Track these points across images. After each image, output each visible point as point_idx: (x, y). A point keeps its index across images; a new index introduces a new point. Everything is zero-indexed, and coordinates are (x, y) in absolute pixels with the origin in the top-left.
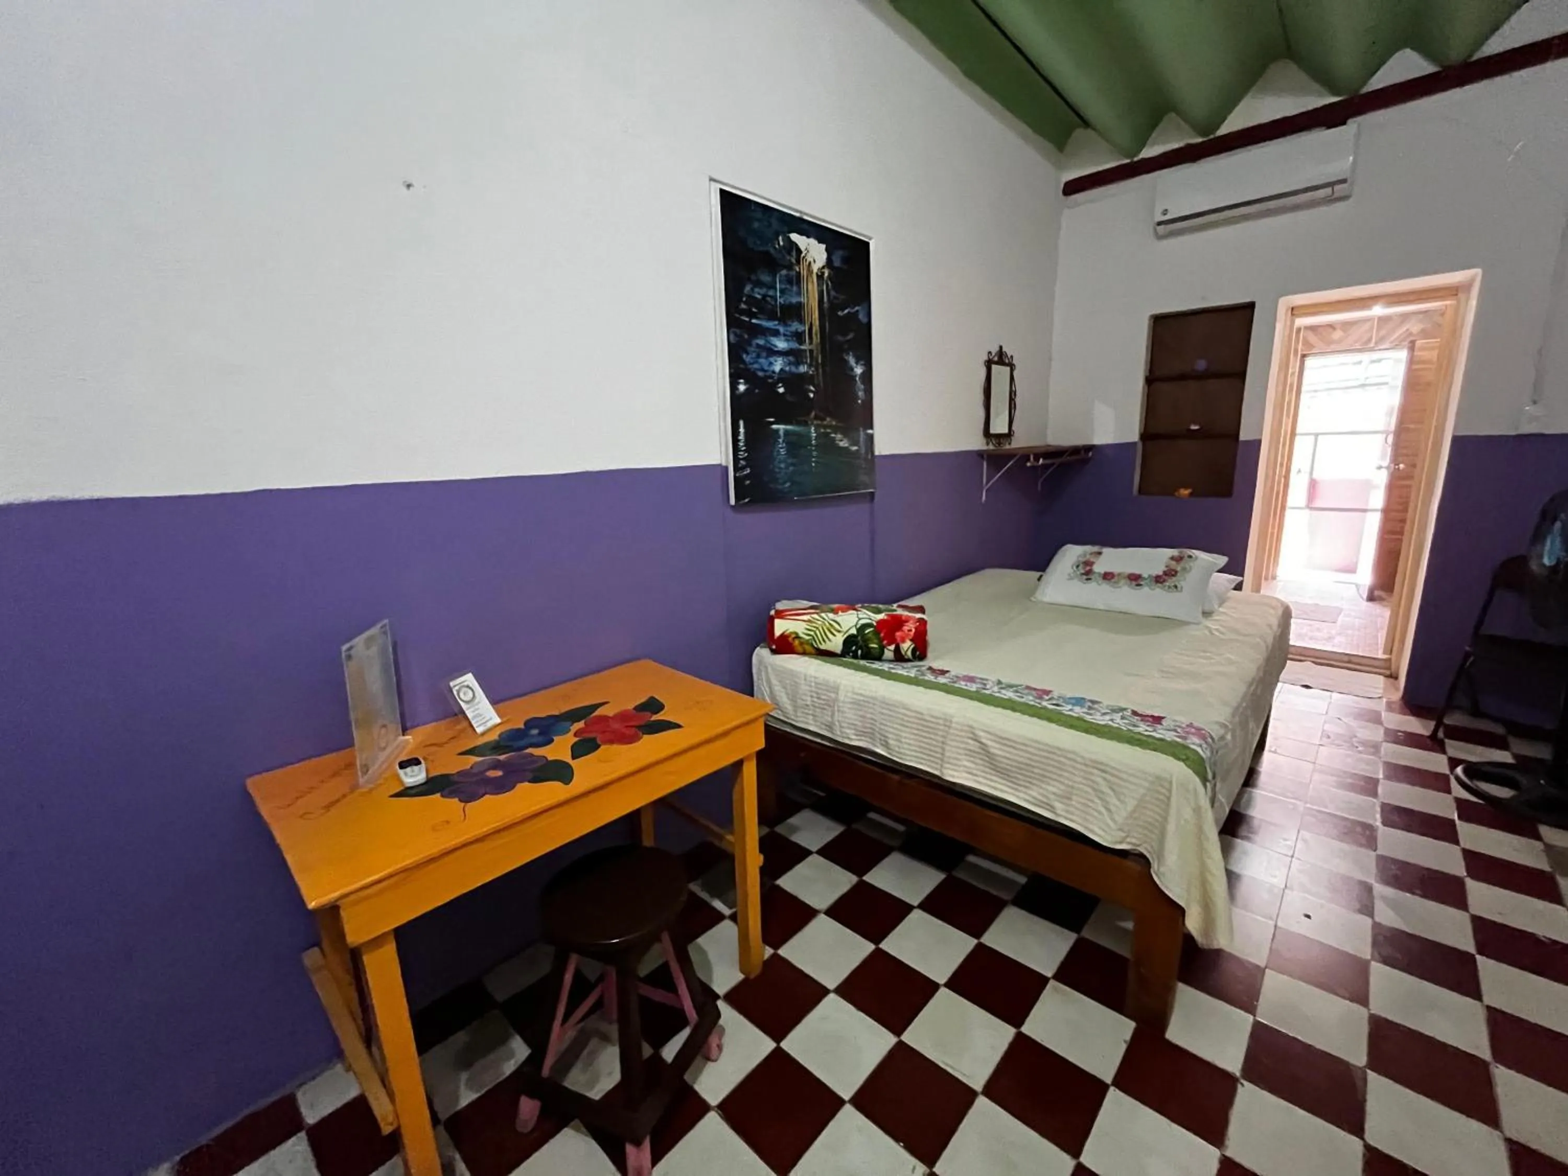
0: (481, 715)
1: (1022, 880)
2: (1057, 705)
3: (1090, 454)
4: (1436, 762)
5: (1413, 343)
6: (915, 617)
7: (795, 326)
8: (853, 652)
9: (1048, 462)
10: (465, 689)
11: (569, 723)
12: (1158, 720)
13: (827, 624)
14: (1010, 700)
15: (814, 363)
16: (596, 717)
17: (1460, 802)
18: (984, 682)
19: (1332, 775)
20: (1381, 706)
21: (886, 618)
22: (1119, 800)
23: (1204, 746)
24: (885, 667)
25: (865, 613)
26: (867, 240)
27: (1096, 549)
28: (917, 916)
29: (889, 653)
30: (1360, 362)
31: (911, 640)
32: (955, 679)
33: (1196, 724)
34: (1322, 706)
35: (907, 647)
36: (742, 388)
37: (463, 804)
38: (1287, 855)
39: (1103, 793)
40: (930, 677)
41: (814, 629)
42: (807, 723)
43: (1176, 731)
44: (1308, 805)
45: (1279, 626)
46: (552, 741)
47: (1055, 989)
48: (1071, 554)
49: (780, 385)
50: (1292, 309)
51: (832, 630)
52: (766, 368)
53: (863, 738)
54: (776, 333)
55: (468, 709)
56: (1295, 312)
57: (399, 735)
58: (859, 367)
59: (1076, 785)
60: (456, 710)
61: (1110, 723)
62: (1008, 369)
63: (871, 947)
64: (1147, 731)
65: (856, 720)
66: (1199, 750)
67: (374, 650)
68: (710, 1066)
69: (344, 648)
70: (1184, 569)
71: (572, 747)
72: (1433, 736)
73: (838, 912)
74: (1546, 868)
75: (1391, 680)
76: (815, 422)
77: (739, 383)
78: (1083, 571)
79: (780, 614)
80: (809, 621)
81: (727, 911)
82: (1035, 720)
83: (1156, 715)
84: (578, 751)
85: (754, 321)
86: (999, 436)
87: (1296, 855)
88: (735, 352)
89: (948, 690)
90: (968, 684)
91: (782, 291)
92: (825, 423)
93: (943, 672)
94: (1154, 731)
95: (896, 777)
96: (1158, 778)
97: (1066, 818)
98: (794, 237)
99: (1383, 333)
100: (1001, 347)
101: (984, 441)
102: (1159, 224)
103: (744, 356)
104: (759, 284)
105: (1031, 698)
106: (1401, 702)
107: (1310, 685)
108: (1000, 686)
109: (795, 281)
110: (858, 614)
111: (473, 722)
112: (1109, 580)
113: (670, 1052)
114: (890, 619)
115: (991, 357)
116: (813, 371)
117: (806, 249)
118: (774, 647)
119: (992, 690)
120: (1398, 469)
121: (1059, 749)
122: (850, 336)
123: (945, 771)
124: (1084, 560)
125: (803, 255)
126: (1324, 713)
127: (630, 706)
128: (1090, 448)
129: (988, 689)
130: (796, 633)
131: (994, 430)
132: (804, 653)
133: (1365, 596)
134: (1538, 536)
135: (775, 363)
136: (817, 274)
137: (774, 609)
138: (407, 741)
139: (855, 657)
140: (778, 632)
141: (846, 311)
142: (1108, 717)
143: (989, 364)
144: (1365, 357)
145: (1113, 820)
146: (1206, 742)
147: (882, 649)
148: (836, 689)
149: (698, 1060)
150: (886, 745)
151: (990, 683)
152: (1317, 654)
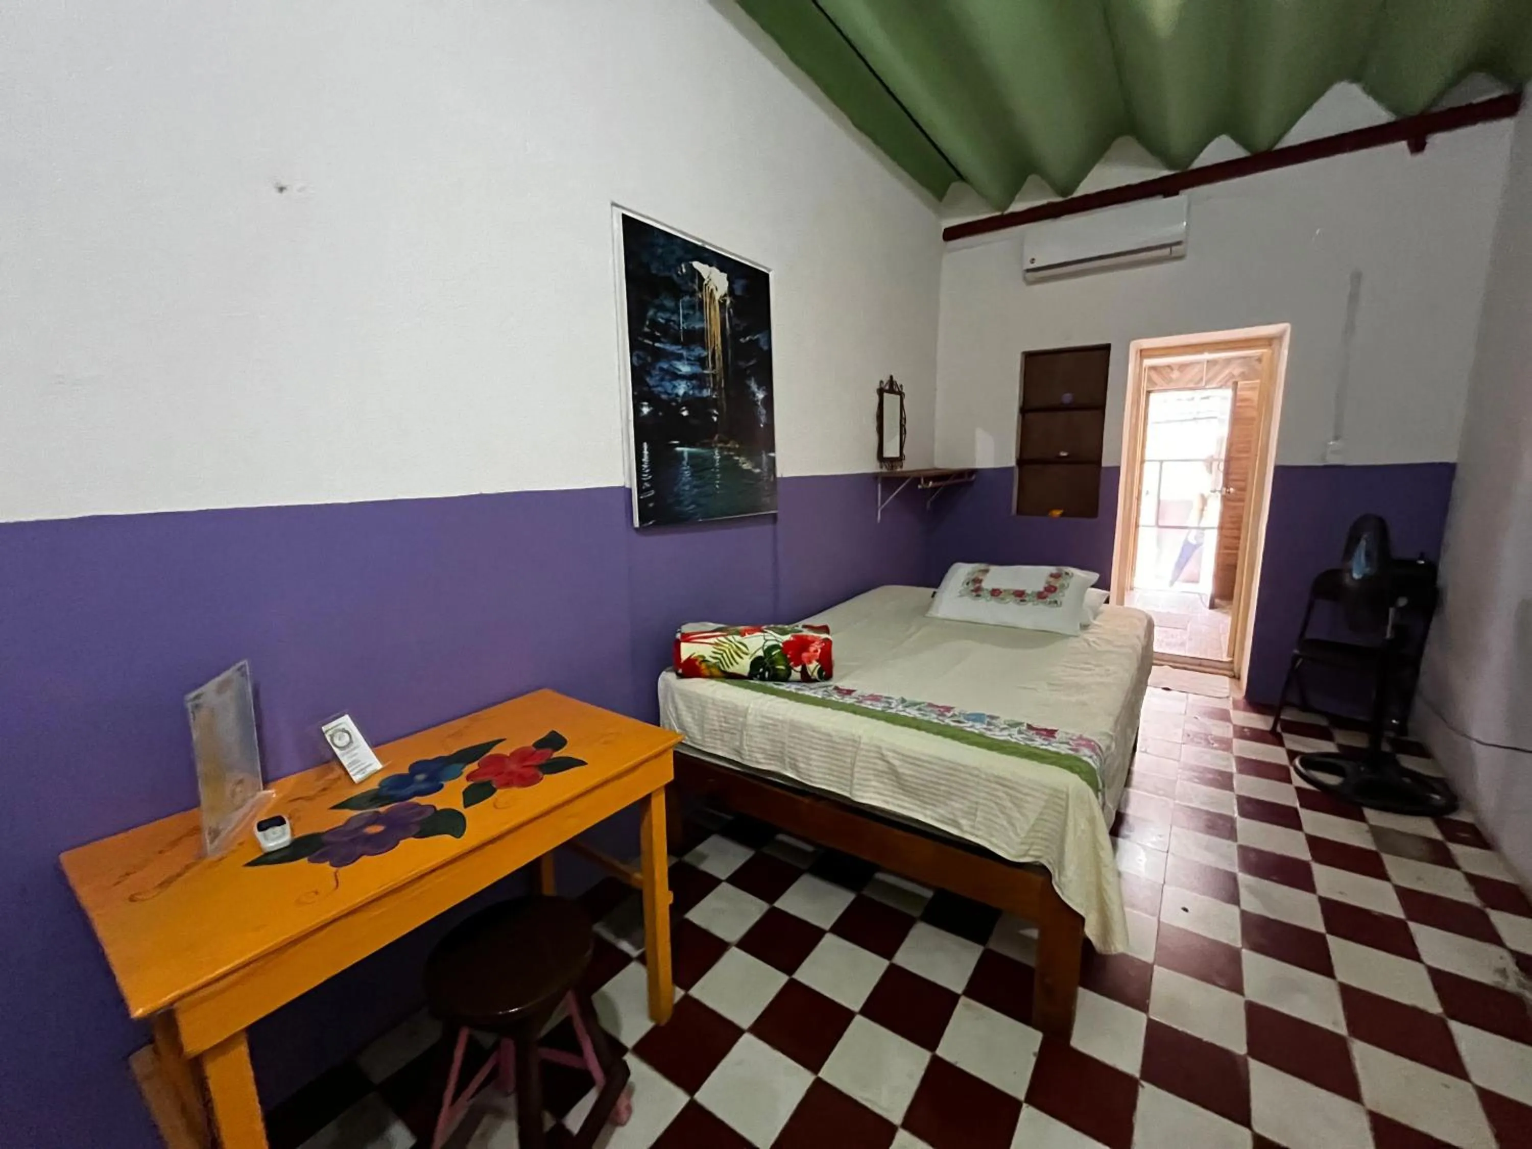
0: (359, 761)
1: (928, 894)
2: (959, 722)
3: (973, 477)
4: (1276, 755)
5: (1236, 383)
6: (819, 637)
7: (698, 351)
8: (760, 674)
9: (937, 484)
10: (339, 733)
11: (461, 765)
12: (1051, 733)
13: (734, 646)
14: (914, 719)
15: (717, 387)
16: (491, 756)
17: (1299, 790)
18: (888, 700)
19: (1194, 771)
20: (1228, 705)
21: (792, 639)
22: (1019, 812)
23: (1095, 757)
24: (793, 688)
25: (772, 635)
26: (767, 272)
27: (982, 566)
28: (829, 940)
29: (796, 674)
30: (1193, 399)
31: (817, 661)
32: (861, 698)
33: (1086, 736)
34: (1182, 707)
35: (813, 667)
36: (646, 410)
37: (334, 869)
38: (1163, 852)
39: (1005, 807)
40: (836, 697)
41: (721, 652)
42: (714, 748)
43: (1068, 743)
44: (1177, 802)
45: (1145, 636)
46: (441, 787)
47: (967, 1006)
48: (961, 572)
49: (684, 408)
50: (1141, 351)
51: (739, 652)
52: (670, 391)
53: (772, 762)
54: (680, 358)
55: (343, 755)
56: (1143, 353)
57: (259, 790)
58: (760, 392)
59: (981, 801)
60: (329, 756)
61: (1009, 738)
62: (899, 397)
63: (783, 979)
64: (1042, 745)
65: (764, 744)
66: (1090, 761)
67: (229, 694)
68: (619, 1130)
69: (193, 695)
70: (1063, 586)
71: (464, 793)
72: (1273, 731)
73: (749, 943)
74: (1373, 848)
75: (1234, 681)
76: (720, 445)
77: (642, 406)
78: (972, 588)
79: (687, 638)
80: (716, 644)
81: (635, 953)
82: (940, 738)
83: (1049, 728)
84: (473, 796)
85: (657, 345)
86: (892, 460)
87: (1171, 851)
88: (639, 375)
89: (854, 710)
90: (874, 703)
91: (685, 317)
92: (729, 445)
93: (849, 692)
94: (1049, 744)
95: (807, 801)
96: (1055, 790)
97: (972, 834)
98: (696, 265)
99: (1211, 374)
100: (891, 377)
101: (878, 464)
102: (1028, 271)
103: (648, 379)
104: (661, 308)
105: (935, 716)
106: (1244, 701)
107: (1170, 688)
108: (905, 704)
109: (697, 307)
110: (764, 636)
111: (349, 770)
112: (997, 596)
113: (575, 1121)
114: (795, 639)
115: (883, 386)
116: (716, 395)
117: (708, 277)
118: (680, 671)
119: (897, 709)
120: (1229, 493)
121: (964, 766)
122: (752, 363)
123: (854, 792)
124: (973, 577)
125: (705, 282)
126: (1183, 712)
127: (529, 743)
128: (973, 472)
129: (892, 708)
130: (703, 657)
131: (887, 454)
132: (711, 677)
133: (1208, 604)
134: (1349, 553)
135: (679, 387)
136: (719, 302)
137: (680, 632)
138: (268, 797)
139: (763, 678)
140: (684, 656)
141: (748, 338)
142: (1006, 733)
143: (881, 392)
144: (1198, 394)
145: (1017, 835)
146: (1097, 754)
147: (789, 669)
148: (745, 713)
149: (607, 1127)
150: (795, 768)
151: (894, 701)
152: (1175, 659)
